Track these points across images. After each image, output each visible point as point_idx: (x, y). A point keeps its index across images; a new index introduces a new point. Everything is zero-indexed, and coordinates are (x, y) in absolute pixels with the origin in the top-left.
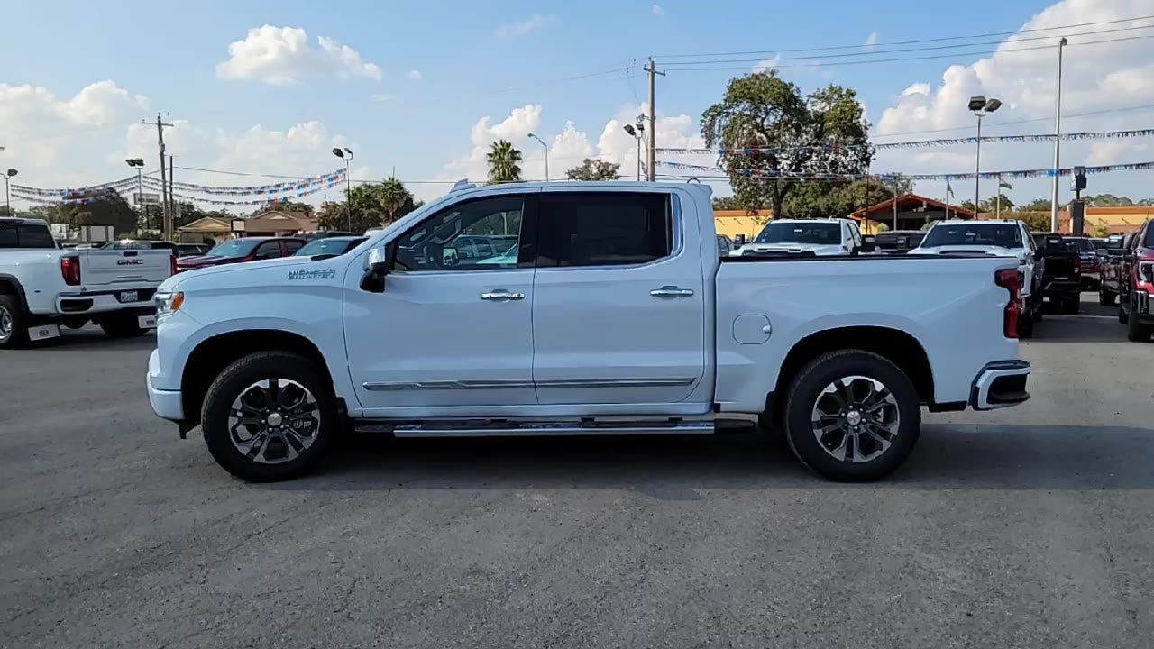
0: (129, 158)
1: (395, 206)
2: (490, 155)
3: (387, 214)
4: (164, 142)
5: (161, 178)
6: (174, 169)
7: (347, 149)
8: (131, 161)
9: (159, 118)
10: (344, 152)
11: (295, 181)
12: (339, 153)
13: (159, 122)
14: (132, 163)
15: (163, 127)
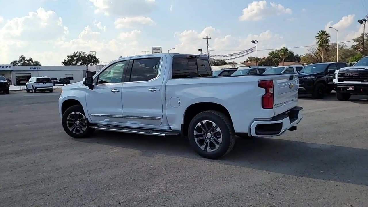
0: (198, 49)
1: (285, 57)
2: (317, 36)
3: (281, 59)
4: (208, 43)
5: (207, 54)
6: (211, 51)
7: (256, 40)
8: (199, 49)
9: (207, 36)
10: (255, 41)
11: (241, 51)
12: (253, 42)
13: (207, 38)
14: (199, 50)
15: (208, 39)
